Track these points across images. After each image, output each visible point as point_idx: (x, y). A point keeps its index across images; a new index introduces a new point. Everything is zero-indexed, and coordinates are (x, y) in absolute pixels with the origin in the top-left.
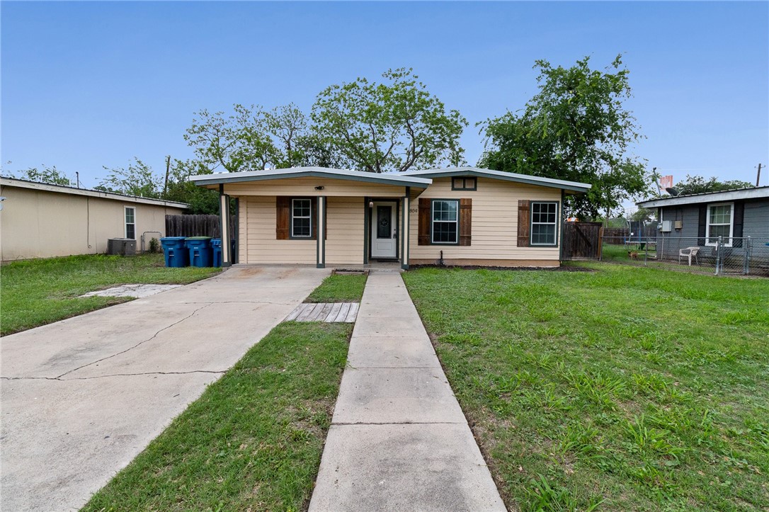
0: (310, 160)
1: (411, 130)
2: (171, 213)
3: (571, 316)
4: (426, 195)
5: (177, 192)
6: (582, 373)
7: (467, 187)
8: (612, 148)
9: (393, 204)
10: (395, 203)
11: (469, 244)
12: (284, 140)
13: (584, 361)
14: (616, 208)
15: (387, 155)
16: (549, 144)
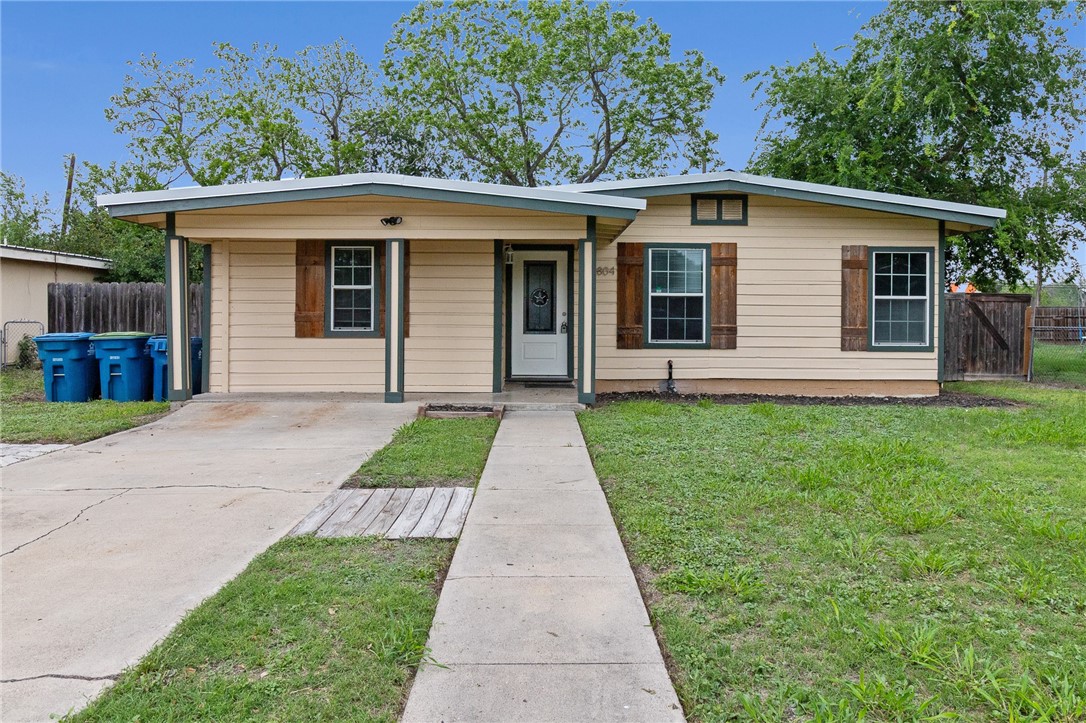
0: (380, 160)
1: (601, 95)
2: (65, 279)
3: (975, 519)
4: (631, 236)
5: (84, 233)
6: (1023, 681)
7: (725, 217)
8: (1049, 130)
9: (560, 257)
10: (564, 254)
11: (732, 345)
12: (323, 118)
13: (1023, 644)
14: (1060, 263)
15: (549, 149)
16: (907, 123)
